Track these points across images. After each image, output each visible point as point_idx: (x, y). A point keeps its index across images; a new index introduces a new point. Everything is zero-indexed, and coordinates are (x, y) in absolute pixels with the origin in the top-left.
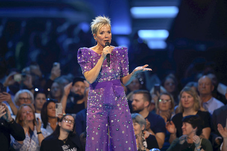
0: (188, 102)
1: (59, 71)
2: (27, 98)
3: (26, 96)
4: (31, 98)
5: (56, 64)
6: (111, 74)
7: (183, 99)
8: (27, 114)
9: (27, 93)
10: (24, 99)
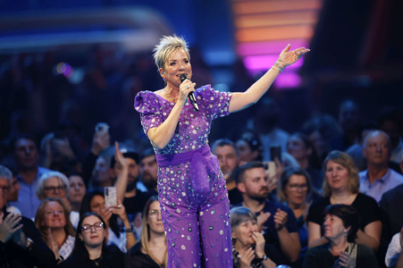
0: (338, 178)
1: (108, 137)
2: (59, 187)
3: (56, 184)
4: (65, 186)
5: (101, 125)
6: (196, 137)
7: (329, 174)
8: (55, 216)
9: (57, 177)
10: (53, 188)
